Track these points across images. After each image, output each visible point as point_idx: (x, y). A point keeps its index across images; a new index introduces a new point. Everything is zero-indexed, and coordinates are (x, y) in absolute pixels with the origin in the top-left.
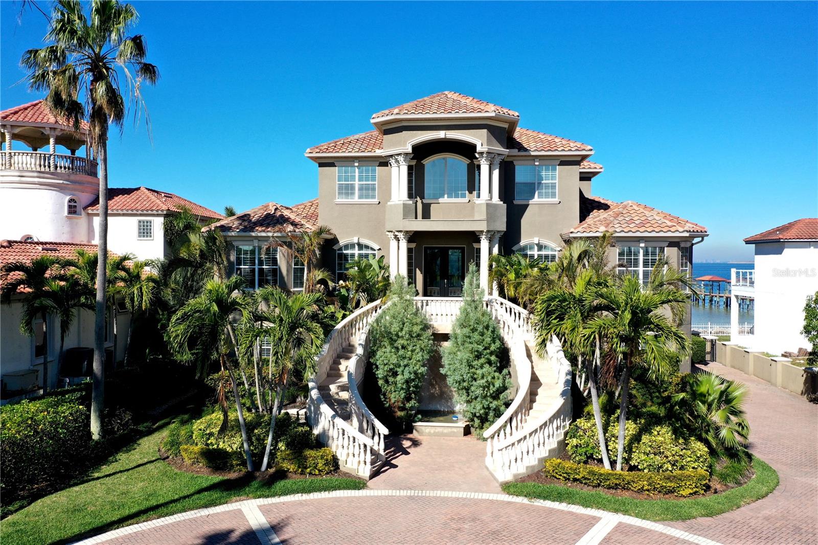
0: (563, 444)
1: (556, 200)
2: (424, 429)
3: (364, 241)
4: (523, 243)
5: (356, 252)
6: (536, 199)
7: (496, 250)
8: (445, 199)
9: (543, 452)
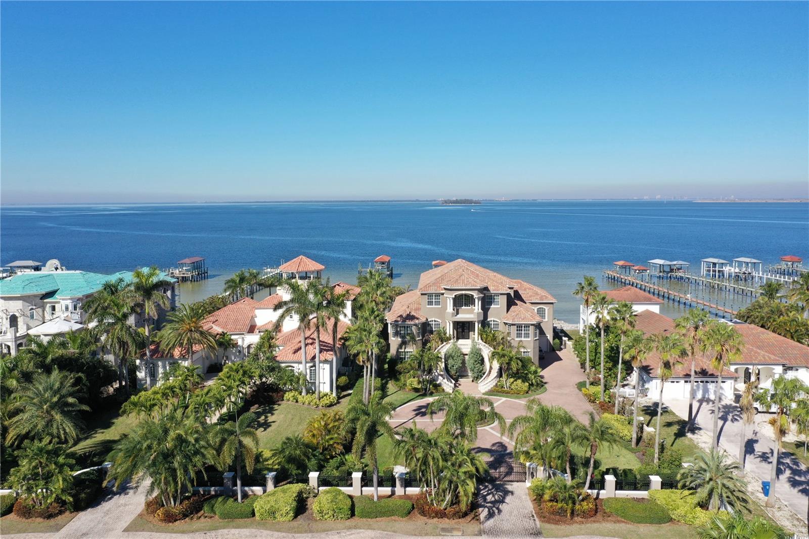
0: (496, 384)
1: (499, 306)
2: (461, 381)
3: (436, 320)
4: (488, 320)
5: (434, 323)
6: (493, 306)
7: (480, 325)
8: (464, 307)
9: (492, 386)
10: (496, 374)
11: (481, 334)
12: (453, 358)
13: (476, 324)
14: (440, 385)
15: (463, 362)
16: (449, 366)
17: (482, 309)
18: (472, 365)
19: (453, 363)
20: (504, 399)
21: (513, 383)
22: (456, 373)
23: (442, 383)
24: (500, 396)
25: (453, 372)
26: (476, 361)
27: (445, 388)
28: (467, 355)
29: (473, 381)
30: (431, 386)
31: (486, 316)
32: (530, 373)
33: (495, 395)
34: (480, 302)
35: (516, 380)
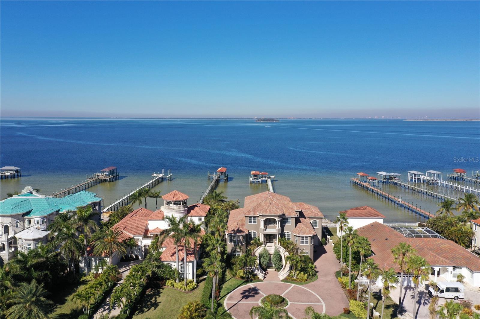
0: (289, 274)
1: (290, 224)
2: (269, 270)
3: (254, 231)
4: (284, 232)
5: (253, 233)
6: (287, 224)
7: (279, 236)
8: (270, 225)
9: (286, 276)
10: (289, 269)
11: (280, 241)
12: (264, 257)
13: (277, 236)
14: (256, 275)
15: (270, 260)
16: (262, 262)
17: (281, 227)
18: (275, 262)
19: (264, 260)
20: (293, 285)
21: (298, 274)
22: (266, 265)
23: (258, 274)
24: (291, 283)
25: (264, 265)
26: (277, 259)
27: (259, 277)
28: (272, 254)
29: (275, 270)
30: (251, 276)
31: (283, 230)
32: (308, 267)
33: (288, 282)
34: (279, 223)
35: (300, 273)
